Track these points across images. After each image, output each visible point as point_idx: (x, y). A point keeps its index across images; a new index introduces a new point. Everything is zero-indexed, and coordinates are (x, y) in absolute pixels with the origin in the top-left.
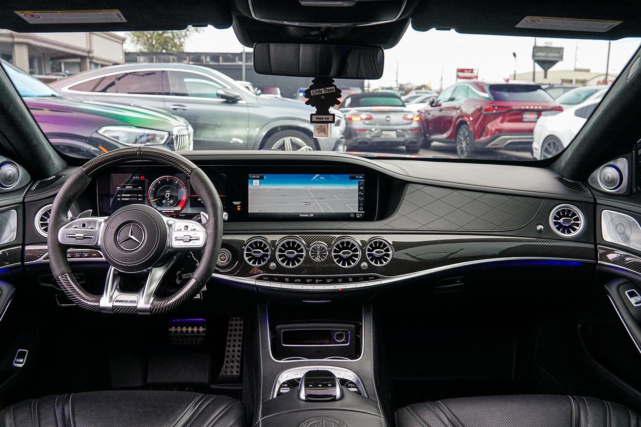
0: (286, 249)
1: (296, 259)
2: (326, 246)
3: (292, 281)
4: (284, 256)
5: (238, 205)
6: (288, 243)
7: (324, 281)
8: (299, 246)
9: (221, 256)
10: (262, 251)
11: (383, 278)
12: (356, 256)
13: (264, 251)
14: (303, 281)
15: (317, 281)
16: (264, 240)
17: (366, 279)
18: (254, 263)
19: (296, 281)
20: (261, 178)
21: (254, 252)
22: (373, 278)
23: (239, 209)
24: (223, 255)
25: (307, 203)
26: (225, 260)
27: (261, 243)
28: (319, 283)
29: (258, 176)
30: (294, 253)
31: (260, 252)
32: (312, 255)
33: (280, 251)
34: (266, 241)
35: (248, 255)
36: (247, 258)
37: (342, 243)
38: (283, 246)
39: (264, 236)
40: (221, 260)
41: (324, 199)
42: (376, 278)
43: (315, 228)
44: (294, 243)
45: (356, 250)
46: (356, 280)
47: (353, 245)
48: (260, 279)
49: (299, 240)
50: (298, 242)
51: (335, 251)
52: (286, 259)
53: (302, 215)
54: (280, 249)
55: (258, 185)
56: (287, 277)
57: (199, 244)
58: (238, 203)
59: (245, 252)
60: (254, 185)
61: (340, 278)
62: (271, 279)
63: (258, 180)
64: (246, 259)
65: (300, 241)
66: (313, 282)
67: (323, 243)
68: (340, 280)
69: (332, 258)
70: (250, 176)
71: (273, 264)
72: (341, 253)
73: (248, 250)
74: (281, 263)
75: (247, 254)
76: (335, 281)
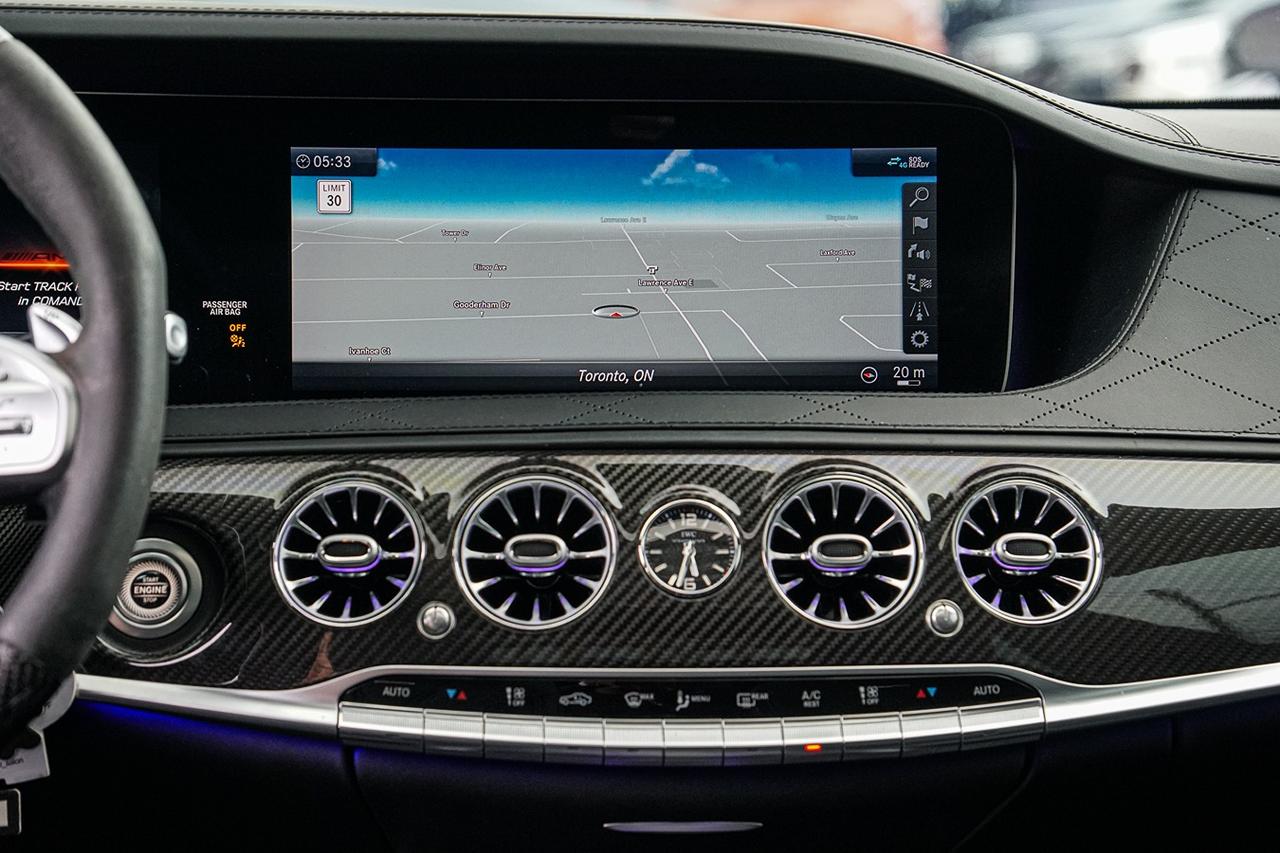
0: (509, 531)
1: (567, 584)
2: (730, 513)
3: (543, 700)
4: (500, 567)
5: (234, 319)
6: (521, 498)
7: (720, 703)
8: (580, 512)
9: (137, 582)
10: (374, 544)
11: (1057, 694)
12: (900, 568)
13: (385, 545)
14: (608, 703)
15: (683, 703)
16: (389, 485)
17: (956, 693)
18: (330, 609)
19: (564, 700)
20: (363, 170)
21: (332, 549)
22: (995, 689)
23: (237, 341)
24: (149, 574)
25: (618, 310)
26: (161, 601)
27: (369, 500)
28: (696, 713)
29: (344, 158)
30: (552, 548)
31: (362, 548)
32: (654, 561)
33: (478, 539)
34: (398, 491)
35: (294, 569)
36: (292, 585)
37: (819, 498)
38: (493, 512)
39: (386, 464)
40: (139, 601)
41: (710, 284)
42: (1015, 691)
43: (666, 420)
44: (553, 498)
45: (897, 536)
46: (900, 696)
47: (879, 510)
48: (363, 694)
49: (579, 481)
50: (577, 492)
51: (780, 541)
52: (507, 585)
53: (592, 377)
54: (476, 530)
55: (345, 206)
56: (516, 682)
57: (31, 455)
58: (232, 308)
59: (280, 551)
60: (324, 206)
61: (809, 683)
62: (427, 694)
63: (346, 184)
64: (287, 587)
65: (588, 487)
66: (661, 704)
67: (713, 493)
68: (810, 699)
69: (764, 575)
70: (300, 154)
71: (438, 613)
72: (813, 552)
73: (297, 540)
74: (482, 607)
75: (288, 562)
76: (783, 701)
